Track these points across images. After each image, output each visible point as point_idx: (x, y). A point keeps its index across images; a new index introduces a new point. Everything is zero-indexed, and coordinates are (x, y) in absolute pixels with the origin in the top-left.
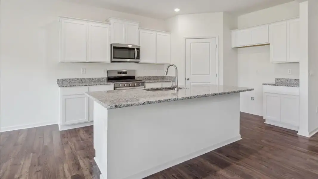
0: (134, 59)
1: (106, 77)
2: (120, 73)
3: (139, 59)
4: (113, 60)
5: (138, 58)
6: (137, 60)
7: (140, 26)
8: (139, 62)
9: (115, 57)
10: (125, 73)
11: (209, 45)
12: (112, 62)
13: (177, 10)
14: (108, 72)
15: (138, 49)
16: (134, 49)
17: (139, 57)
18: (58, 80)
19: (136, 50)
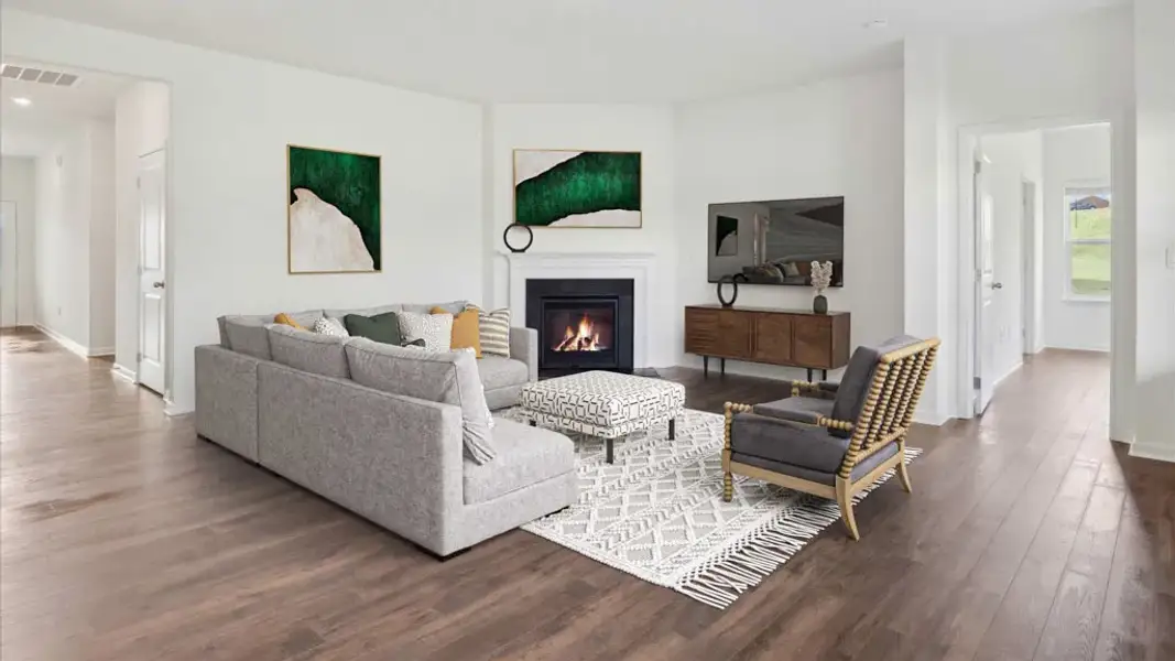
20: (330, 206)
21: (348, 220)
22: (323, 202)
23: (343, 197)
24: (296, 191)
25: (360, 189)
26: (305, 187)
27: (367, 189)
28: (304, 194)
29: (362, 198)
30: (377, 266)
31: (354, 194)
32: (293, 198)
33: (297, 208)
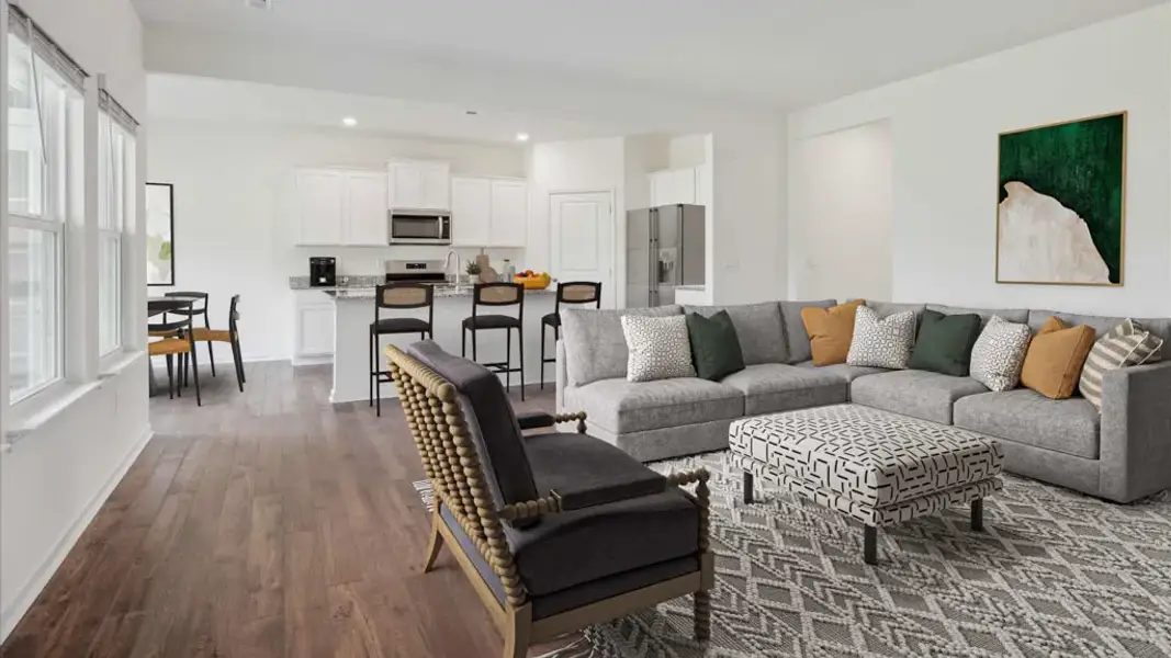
0: (437, 238)
1: (384, 274)
2: (410, 266)
3: (448, 237)
4: (393, 240)
5: (446, 235)
6: (446, 241)
7: (453, 171)
8: (447, 244)
9: (398, 234)
10: (422, 266)
11: (597, 208)
12: (392, 244)
13: (523, 137)
14: (387, 264)
15: (446, 218)
16: (436, 218)
17: (448, 233)
18: (292, 279)
19: (440, 219)
20: (1045, 197)
21: (1070, 214)
22: (1039, 195)
23: (1064, 182)
24: (1007, 187)
25: (1089, 167)
26: (1016, 180)
27: (1101, 165)
28: (1015, 188)
29: (1092, 181)
30: (1115, 277)
31: (1081, 177)
32: (1003, 195)
33: (1007, 205)
